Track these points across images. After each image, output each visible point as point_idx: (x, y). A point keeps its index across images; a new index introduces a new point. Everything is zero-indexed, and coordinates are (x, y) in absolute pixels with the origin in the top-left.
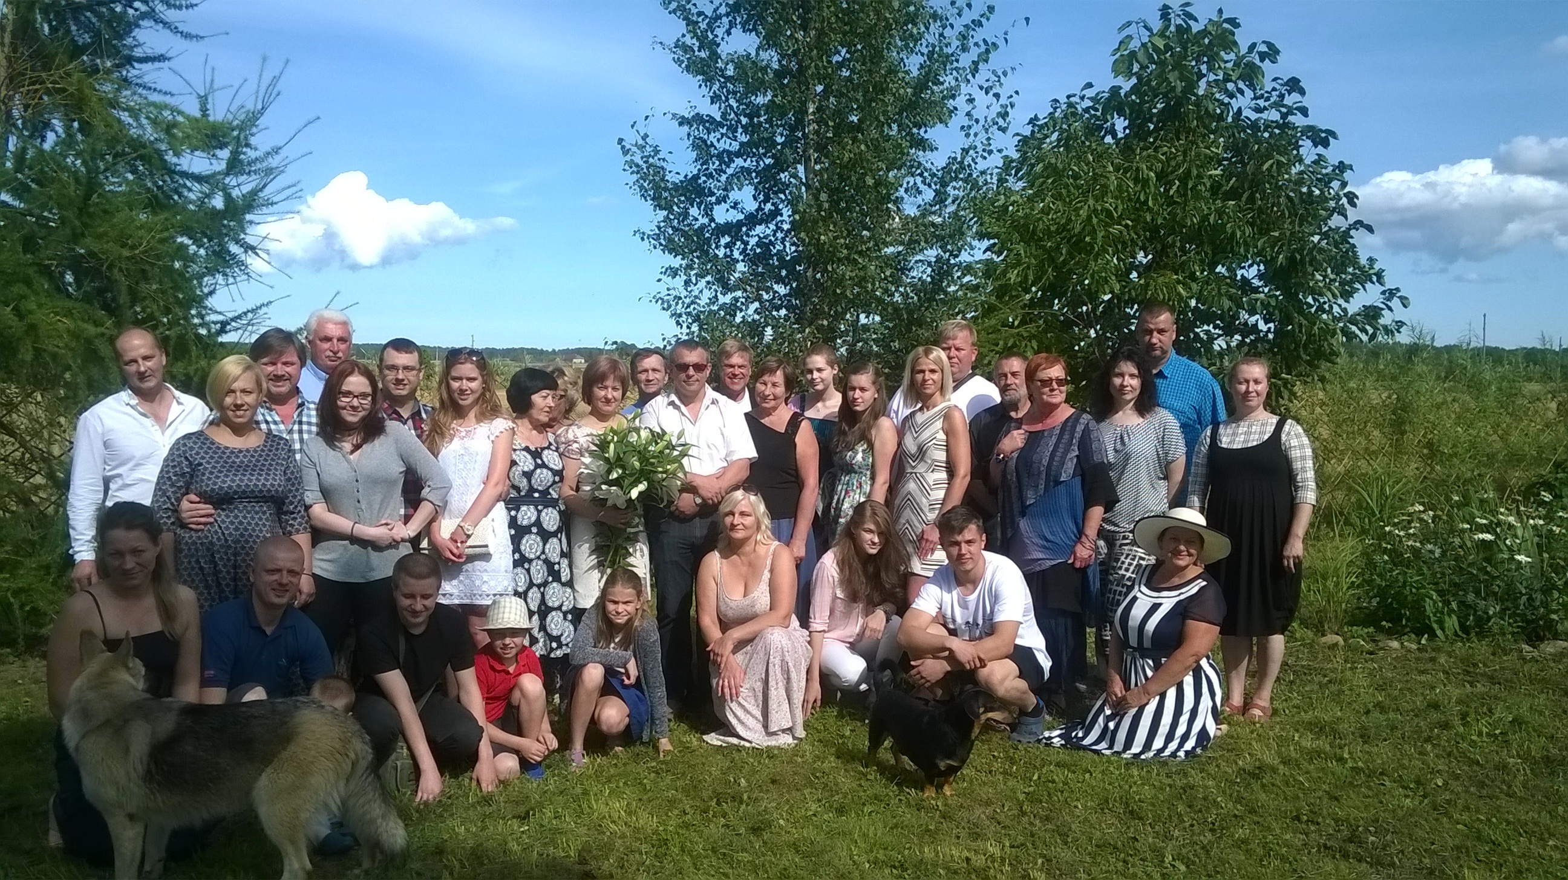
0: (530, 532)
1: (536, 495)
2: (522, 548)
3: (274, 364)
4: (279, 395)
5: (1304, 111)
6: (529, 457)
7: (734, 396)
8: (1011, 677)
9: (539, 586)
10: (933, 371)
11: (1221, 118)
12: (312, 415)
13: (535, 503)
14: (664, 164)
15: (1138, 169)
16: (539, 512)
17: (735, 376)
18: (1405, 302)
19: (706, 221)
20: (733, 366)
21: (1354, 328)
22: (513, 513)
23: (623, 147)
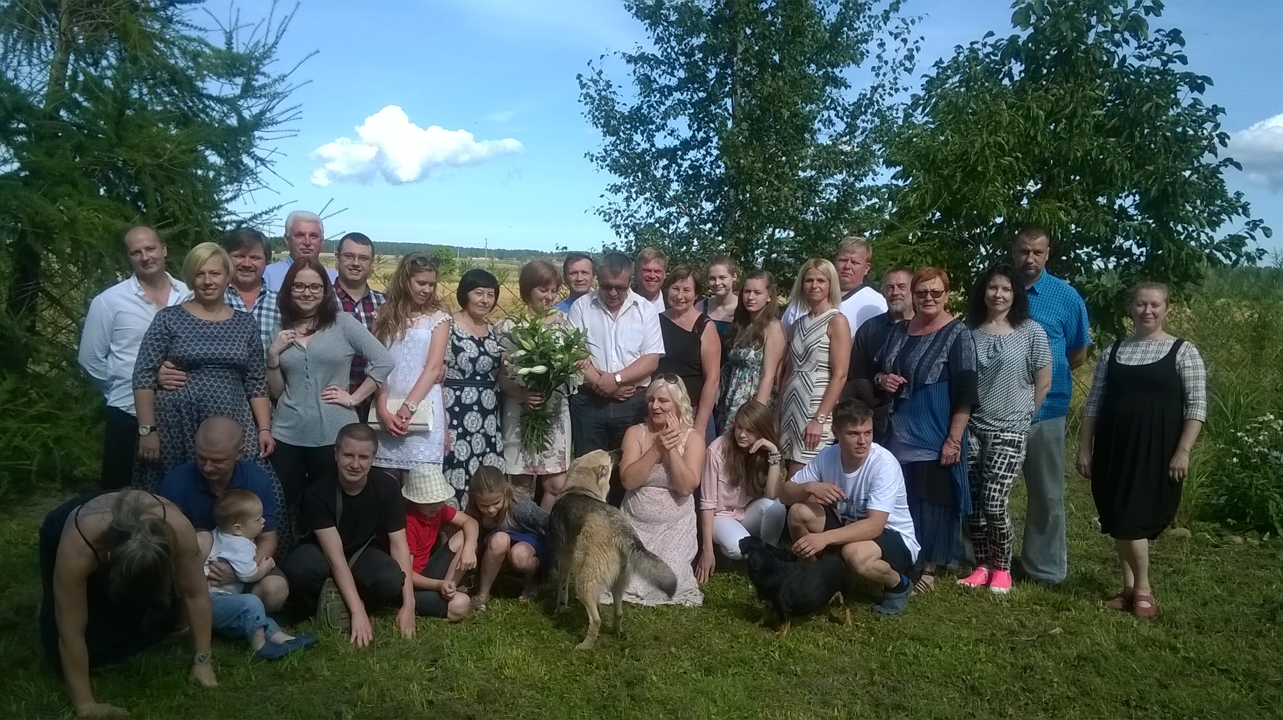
0: (473, 410)
1: (478, 378)
2: (465, 423)
3: (243, 256)
4: (245, 283)
5: (1184, 60)
6: (474, 345)
7: (650, 297)
8: (874, 558)
9: (478, 456)
10: (821, 281)
11: (1108, 64)
12: (271, 302)
13: (477, 385)
14: (614, 97)
15: (1029, 108)
16: (480, 393)
17: (651, 279)
18: (1267, 232)
19: (647, 146)
20: (650, 271)
21: (1219, 255)
22: (458, 393)
23: (581, 82)
